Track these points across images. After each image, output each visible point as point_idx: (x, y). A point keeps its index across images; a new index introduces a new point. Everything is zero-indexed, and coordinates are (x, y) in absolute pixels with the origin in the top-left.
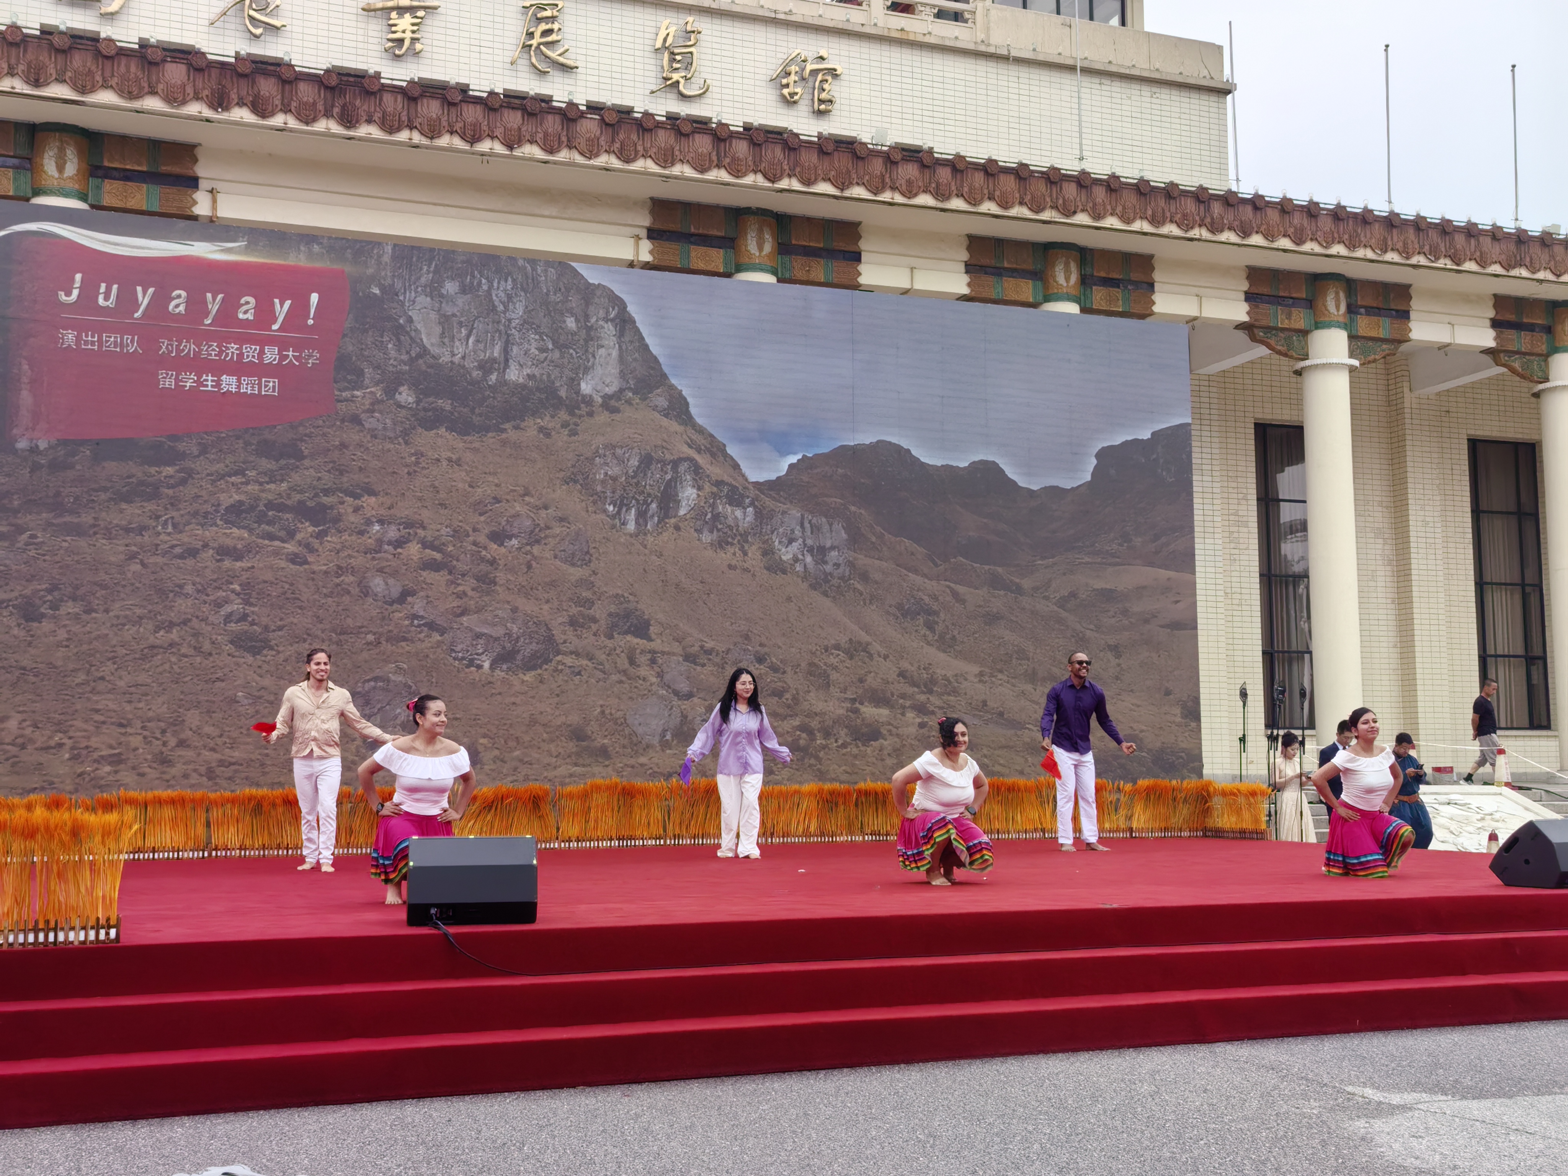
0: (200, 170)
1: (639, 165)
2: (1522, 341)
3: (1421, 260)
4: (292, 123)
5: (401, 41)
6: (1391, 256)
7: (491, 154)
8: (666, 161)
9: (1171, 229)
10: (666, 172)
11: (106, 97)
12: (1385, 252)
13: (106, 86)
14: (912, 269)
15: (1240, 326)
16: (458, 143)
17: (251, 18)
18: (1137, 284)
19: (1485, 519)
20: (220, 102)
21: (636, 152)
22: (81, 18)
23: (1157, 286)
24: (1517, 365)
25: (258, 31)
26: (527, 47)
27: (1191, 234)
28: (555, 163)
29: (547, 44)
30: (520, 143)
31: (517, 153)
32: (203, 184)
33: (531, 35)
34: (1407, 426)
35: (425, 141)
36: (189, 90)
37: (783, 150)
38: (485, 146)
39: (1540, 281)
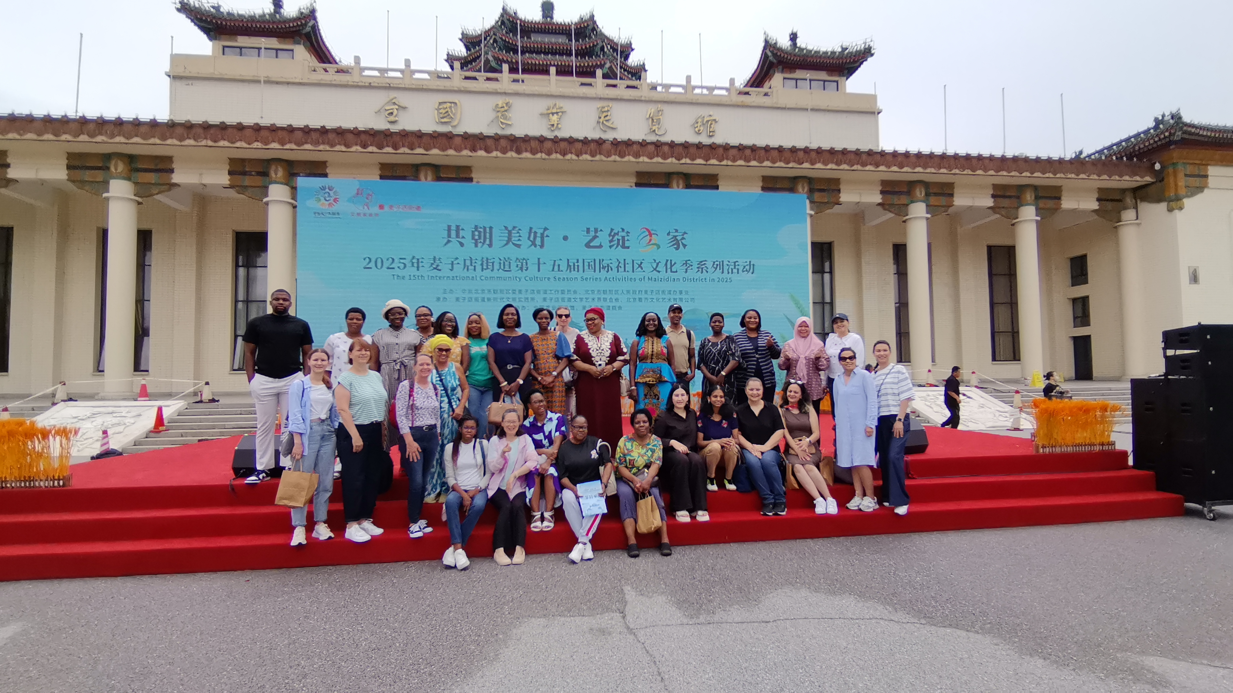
0: (473, 175)
1: (626, 159)
2: (1006, 202)
3: (957, 171)
4: (499, 154)
5: (553, 125)
6: (943, 171)
7: (571, 159)
8: (637, 156)
9: (845, 166)
11: (435, 151)
12: (940, 168)
13: (435, 147)
15: (879, 204)
16: (559, 156)
17: (502, 122)
18: (833, 190)
19: (994, 278)
20: (474, 149)
21: (625, 154)
22: (441, 128)
23: (842, 191)
24: (1003, 213)
25: (504, 126)
27: (853, 168)
28: (595, 161)
29: (607, 121)
30: (581, 154)
31: (581, 158)
32: (474, 180)
33: (600, 118)
35: (547, 157)
36: (463, 146)
37: (683, 148)
38: (569, 156)
39: (1013, 177)
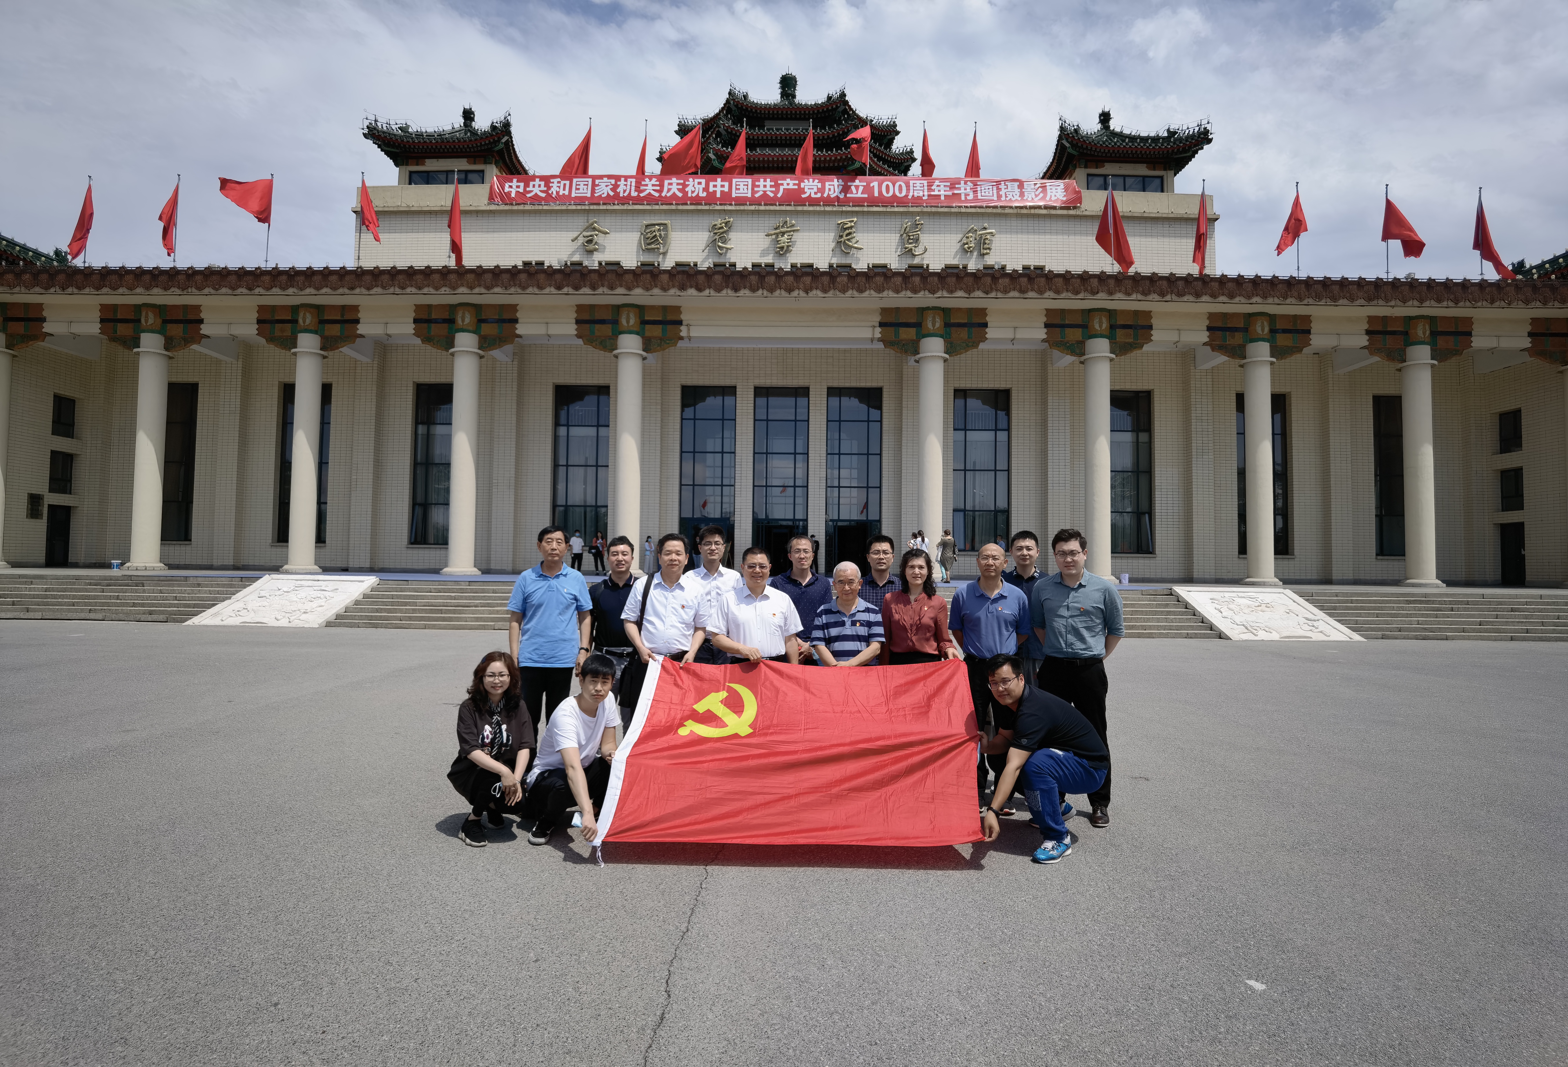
0: (683, 317)
1: (866, 294)
2: (1387, 341)
3: (1311, 301)
4: (713, 293)
5: (782, 248)
6: (1291, 301)
7: (798, 297)
8: (880, 290)
9: (1154, 297)
10: (881, 295)
11: (638, 291)
12: (1287, 297)
13: (638, 286)
14: (1015, 328)
15: (1206, 344)
16: (783, 294)
17: (719, 247)
18: (1142, 327)
20: (683, 288)
21: (866, 288)
22: (648, 256)
23: (1154, 327)
24: (1383, 354)
25: (722, 251)
26: (839, 243)
27: (1166, 299)
28: (829, 297)
29: (848, 240)
30: (811, 291)
31: (809, 295)
32: (684, 323)
33: (841, 237)
34: (1330, 391)
35: (768, 295)
36: (670, 284)
37: (939, 278)
38: (795, 294)
39: (1393, 307)
